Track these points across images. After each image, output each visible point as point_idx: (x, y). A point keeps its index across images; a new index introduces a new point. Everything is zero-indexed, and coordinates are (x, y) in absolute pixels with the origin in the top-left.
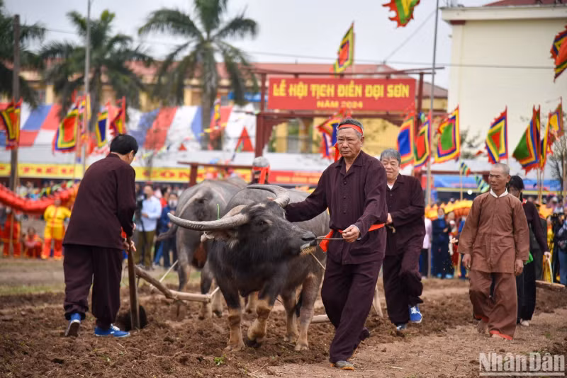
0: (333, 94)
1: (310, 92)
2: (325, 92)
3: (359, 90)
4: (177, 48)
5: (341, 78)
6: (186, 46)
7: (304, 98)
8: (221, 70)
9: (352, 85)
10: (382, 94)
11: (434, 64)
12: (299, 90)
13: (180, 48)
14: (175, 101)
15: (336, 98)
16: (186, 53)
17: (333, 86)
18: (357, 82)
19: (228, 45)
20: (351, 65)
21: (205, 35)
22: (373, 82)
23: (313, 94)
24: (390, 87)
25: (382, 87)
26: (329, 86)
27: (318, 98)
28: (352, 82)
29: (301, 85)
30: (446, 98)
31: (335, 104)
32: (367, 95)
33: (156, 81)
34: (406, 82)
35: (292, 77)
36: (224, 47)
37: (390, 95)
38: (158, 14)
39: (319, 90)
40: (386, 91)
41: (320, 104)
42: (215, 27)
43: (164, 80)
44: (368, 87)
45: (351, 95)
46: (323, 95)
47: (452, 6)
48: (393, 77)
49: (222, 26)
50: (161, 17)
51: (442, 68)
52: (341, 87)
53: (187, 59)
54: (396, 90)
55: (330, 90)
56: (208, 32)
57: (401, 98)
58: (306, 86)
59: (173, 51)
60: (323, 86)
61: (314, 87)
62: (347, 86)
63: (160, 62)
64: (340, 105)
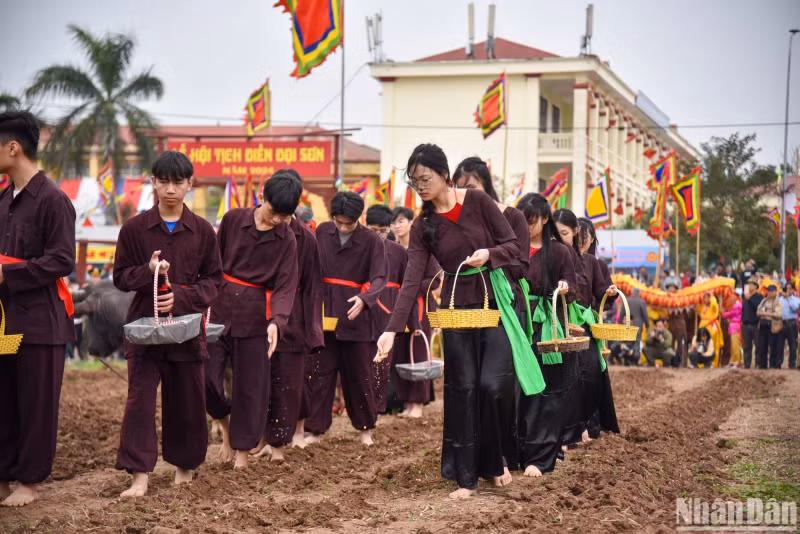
0: (240, 159)
1: (214, 157)
2: (231, 157)
3: (269, 154)
4: (72, 110)
5: (249, 142)
6: (83, 107)
7: (207, 163)
8: (126, 135)
9: (261, 148)
10: (295, 159)
11: (342, 125)
12: (201, 155)
13: (77, 111)
14: (74, 170)
15: (243, 163)
16: (84, 115)
17: (240, 151)
18: (267, 145)
19: (132, 107)
20: (268, 126)
21: (105, 95)
22: (285, 145)
23: (218, 160)
24: (303, 150)
25: (295, 150)
26: (235, 150)
27: (223, 163)
28: (261, 146)
29: (203, 149)
30: (378, 162)
31: (243, 171)
32: (278, 160)
33: (49, 150)
34: (320, 145)
35: (193, 140)
36: (128, 108)
37: (303, 159)
38: (49, 72)
39: (224, 155)
40: (299, 156)
41: (226, 171)
42: (117, 86)
43: (58, 147)
44: (279, 151)
45: (260, 160)
46: (229, 160)
47: (381, 61)
48: (306, 139)
49: (124, 85)
50: (53, 76)
51: (359, 129)
52: (249, 151)
53: (85, 122)
54: (310, 154)
55: (237, 155)
56: (109, 92)
57: (315, 163)
58: (209, 151)
59: (68, 114)
60: (229, 150)
61: (218, 151)
62: (255, 150)
63: (53, 126)
64: (248, 171)
